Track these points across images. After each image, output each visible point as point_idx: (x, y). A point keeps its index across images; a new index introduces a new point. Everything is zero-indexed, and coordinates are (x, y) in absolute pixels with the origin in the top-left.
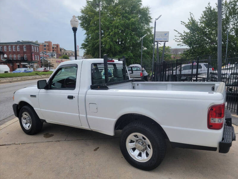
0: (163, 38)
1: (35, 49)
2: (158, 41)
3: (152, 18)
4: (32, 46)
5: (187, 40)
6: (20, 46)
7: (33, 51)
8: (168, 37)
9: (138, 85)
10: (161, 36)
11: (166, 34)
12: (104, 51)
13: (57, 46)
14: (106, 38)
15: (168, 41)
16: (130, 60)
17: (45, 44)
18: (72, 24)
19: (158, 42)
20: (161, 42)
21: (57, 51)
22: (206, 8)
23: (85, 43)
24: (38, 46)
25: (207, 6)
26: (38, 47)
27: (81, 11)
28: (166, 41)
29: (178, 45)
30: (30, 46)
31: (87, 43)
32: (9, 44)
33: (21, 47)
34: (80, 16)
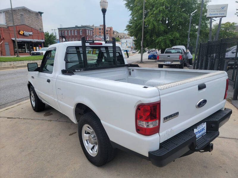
0: (219, 13)
2: (213, 17)
4: (87, 30)
6: (77, 30)
7: (88, 35)
8: (226, 11)
9: (133, 70)
10: (216, 10)
11: (224, 8)
13: (111, 29)
14: (150, 17)
17: (100, 28)
18: (101, 5)
20: (216, 17)
21: (110, 34)
23: (130, 24)
24: (92, 30)
28: (223, 17)
30: (85, 30)
31: (131, 25)
32: (69, 29)
33: (78, 32)
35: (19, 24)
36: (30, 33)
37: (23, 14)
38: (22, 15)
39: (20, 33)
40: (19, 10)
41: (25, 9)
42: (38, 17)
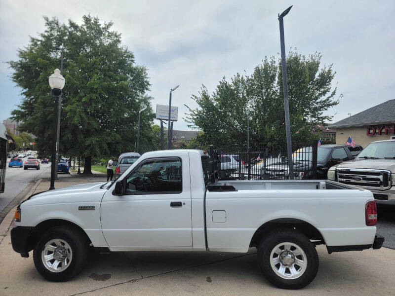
2: (163, 119)
3: (150, 83)
5: (200, 121)
8: (177, 114)
10: (166, 112)
11: (174, 110)
12: (66, 127)
15: (176, 121)
16: (116, 146)
19: (163, 121)
20: (167, 120)
22: (220, 82)
25: (221, 80)
27: (18, 53)
28: (174, 121)
29: (189, 126)
34: (15, 61)
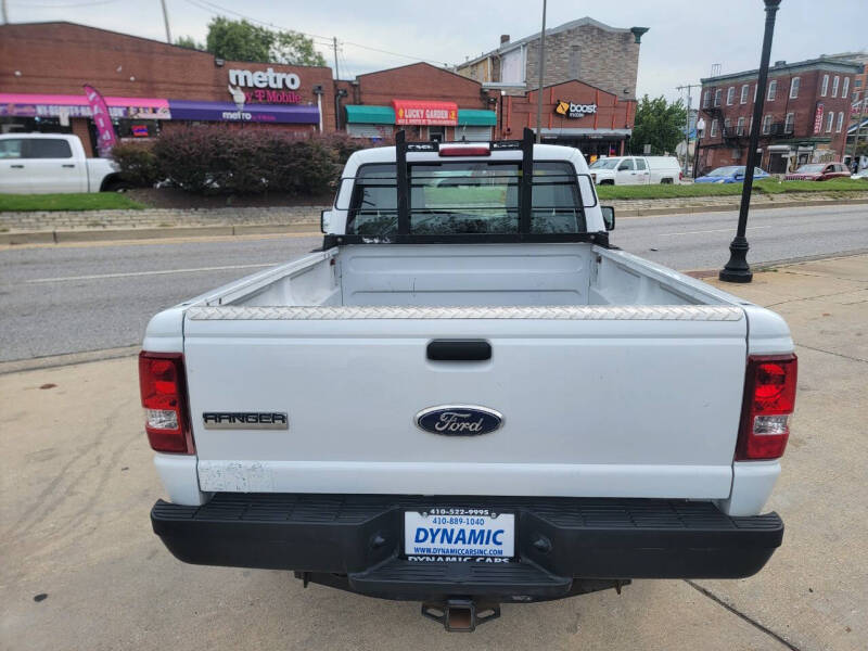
1: (836, 87)
4: (826, 76)
6: (780, 79)
7: (824, 95)
24: (852, 71)
26: (852, 77)
30: (817, 76)
33: (782, 88)
35: (560, 82)
36: (588, 107)
37: (579, 44)
38: (576, 48)
39: (559, 110)
40: (569, 32)
41: (588, 25)
42: (625, 50)
